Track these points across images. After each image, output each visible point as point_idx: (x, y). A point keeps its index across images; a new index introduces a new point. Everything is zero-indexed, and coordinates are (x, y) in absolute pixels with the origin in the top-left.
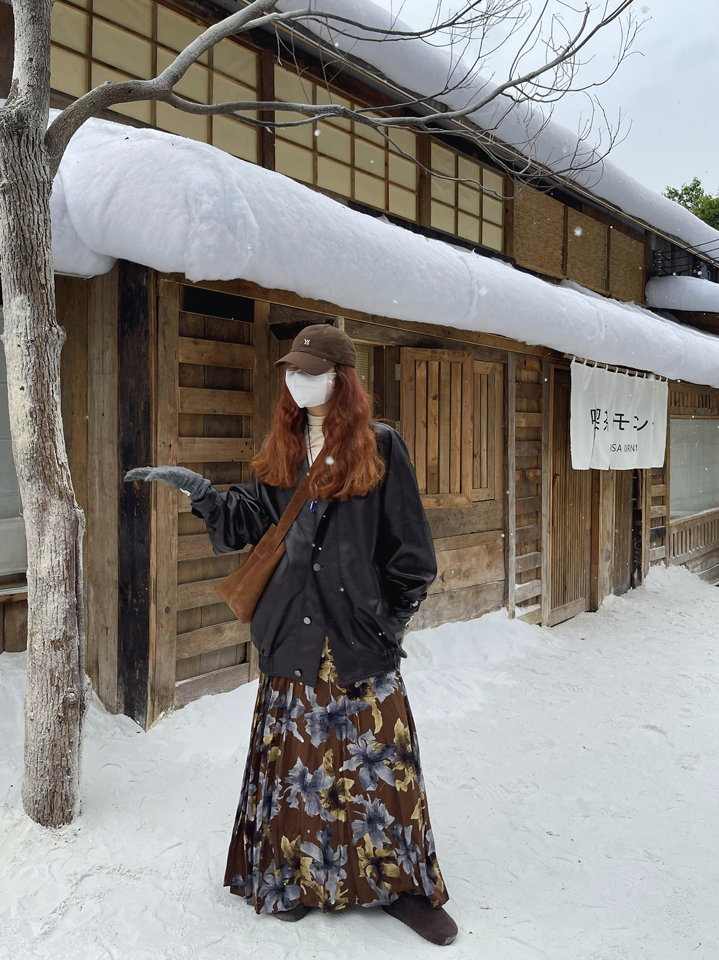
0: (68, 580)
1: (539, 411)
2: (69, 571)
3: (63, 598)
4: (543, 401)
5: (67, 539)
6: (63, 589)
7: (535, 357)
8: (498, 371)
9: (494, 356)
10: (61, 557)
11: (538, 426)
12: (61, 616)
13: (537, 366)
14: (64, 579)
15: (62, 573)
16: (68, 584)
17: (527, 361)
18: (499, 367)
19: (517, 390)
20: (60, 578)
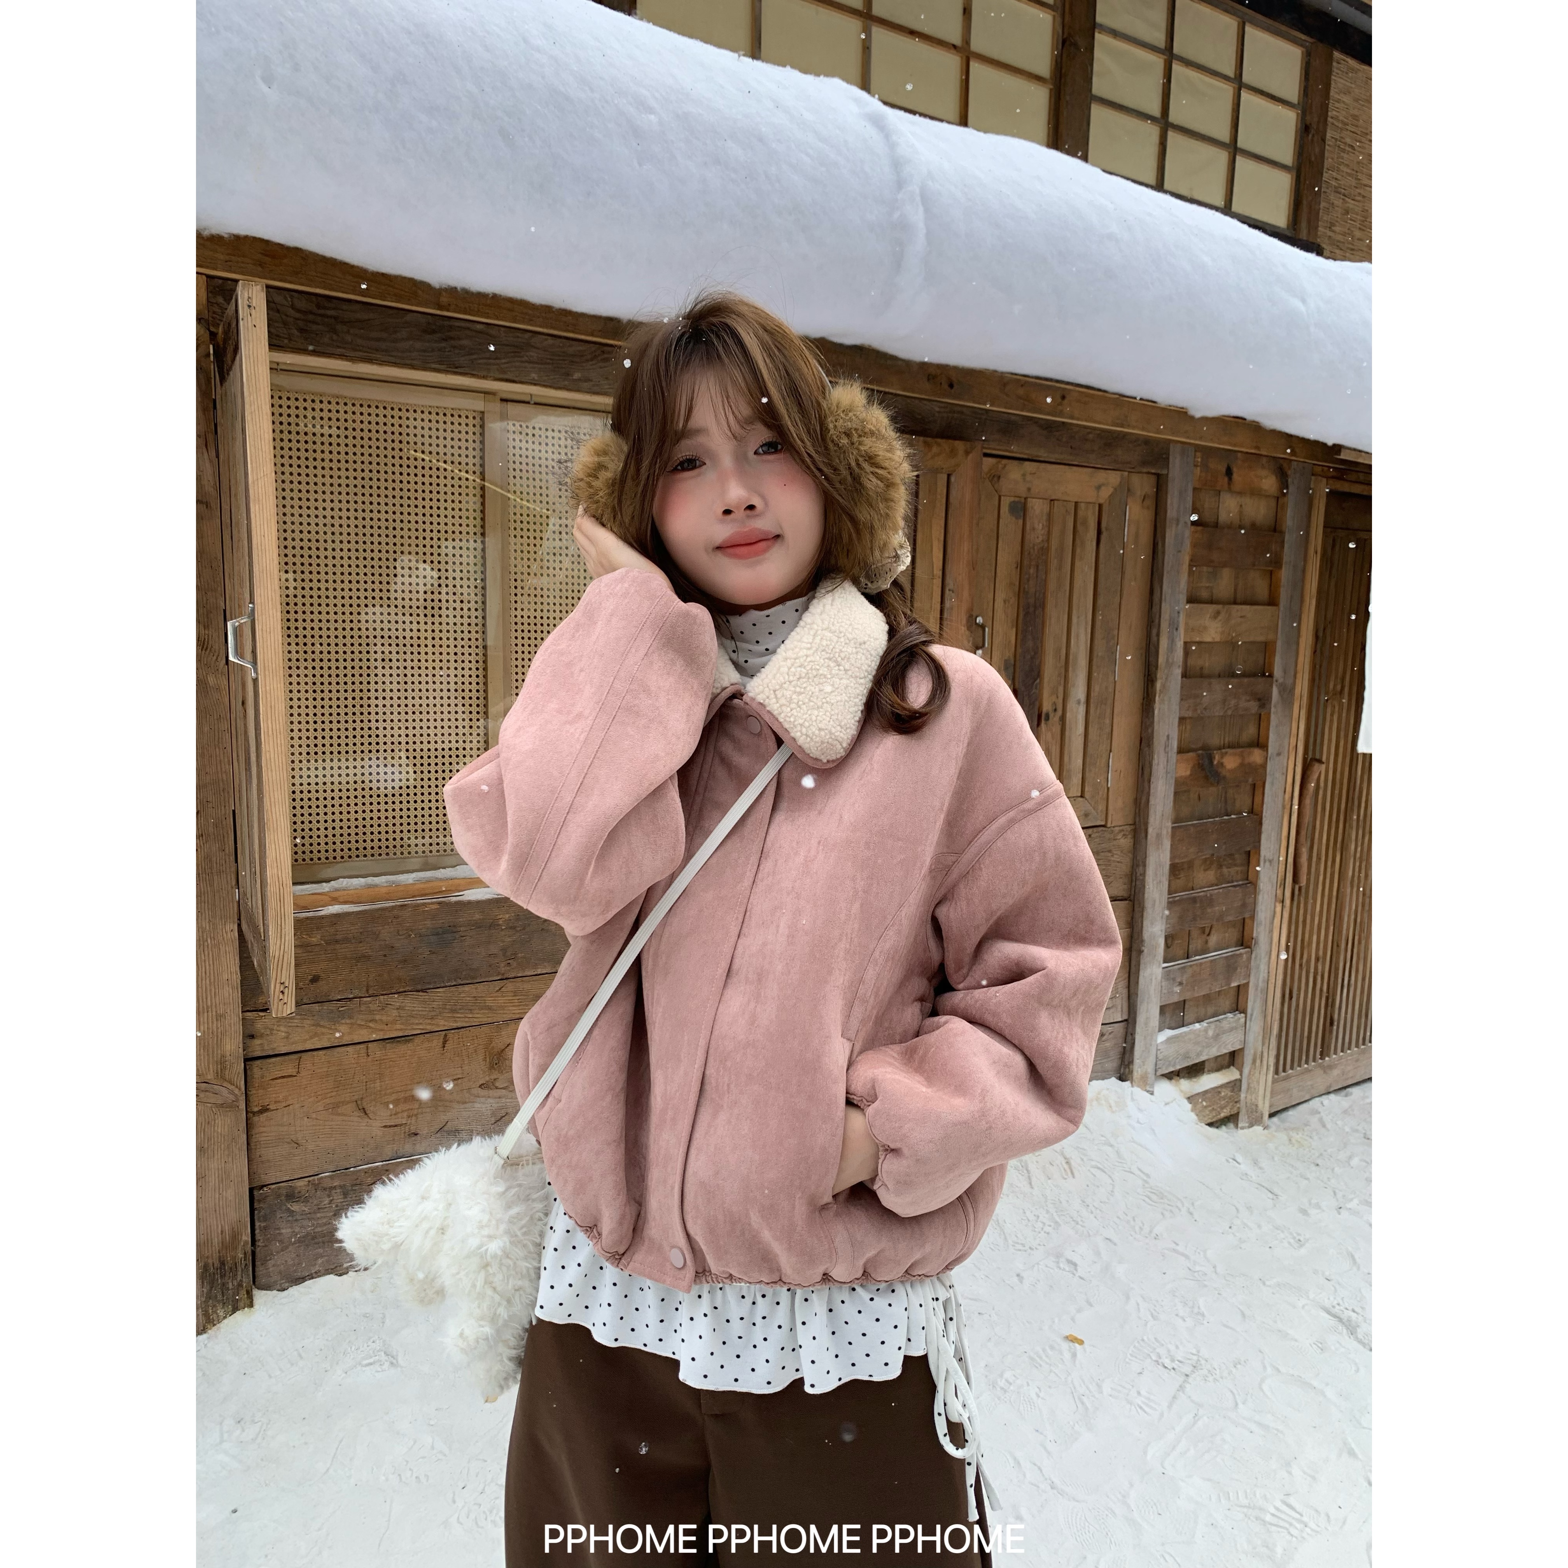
1: (1272, 601)
4: (1285, 574)
7: (1264, 460)
8: (1139, 493)
9: (1119, 452)
11: (1261, 638)
13: (1269, 483)
17: (1235, 470)
18: (1142, 484)
19: (1194, 545)
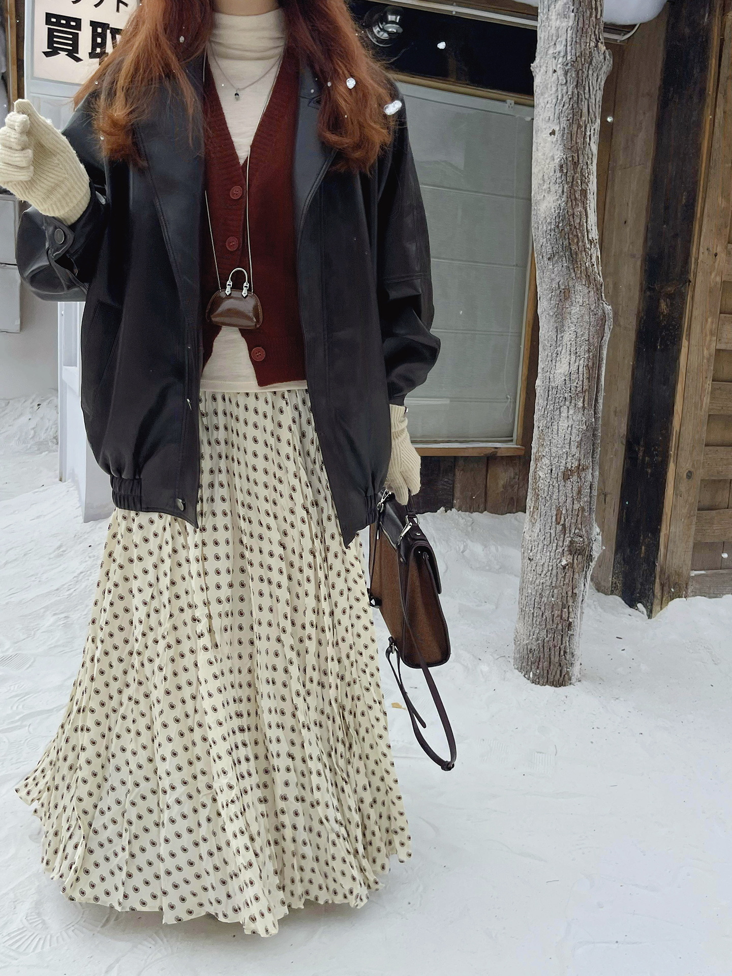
0: (587, 393)
2: (589, 382)
3: (580, 415)
5: (591, 340)
6: (580, 404)
10: (582, 362)
12: (576, 438)
14: (583, 391)
15: (580, 383)
16: (586, 398)
20: (579, 389)
